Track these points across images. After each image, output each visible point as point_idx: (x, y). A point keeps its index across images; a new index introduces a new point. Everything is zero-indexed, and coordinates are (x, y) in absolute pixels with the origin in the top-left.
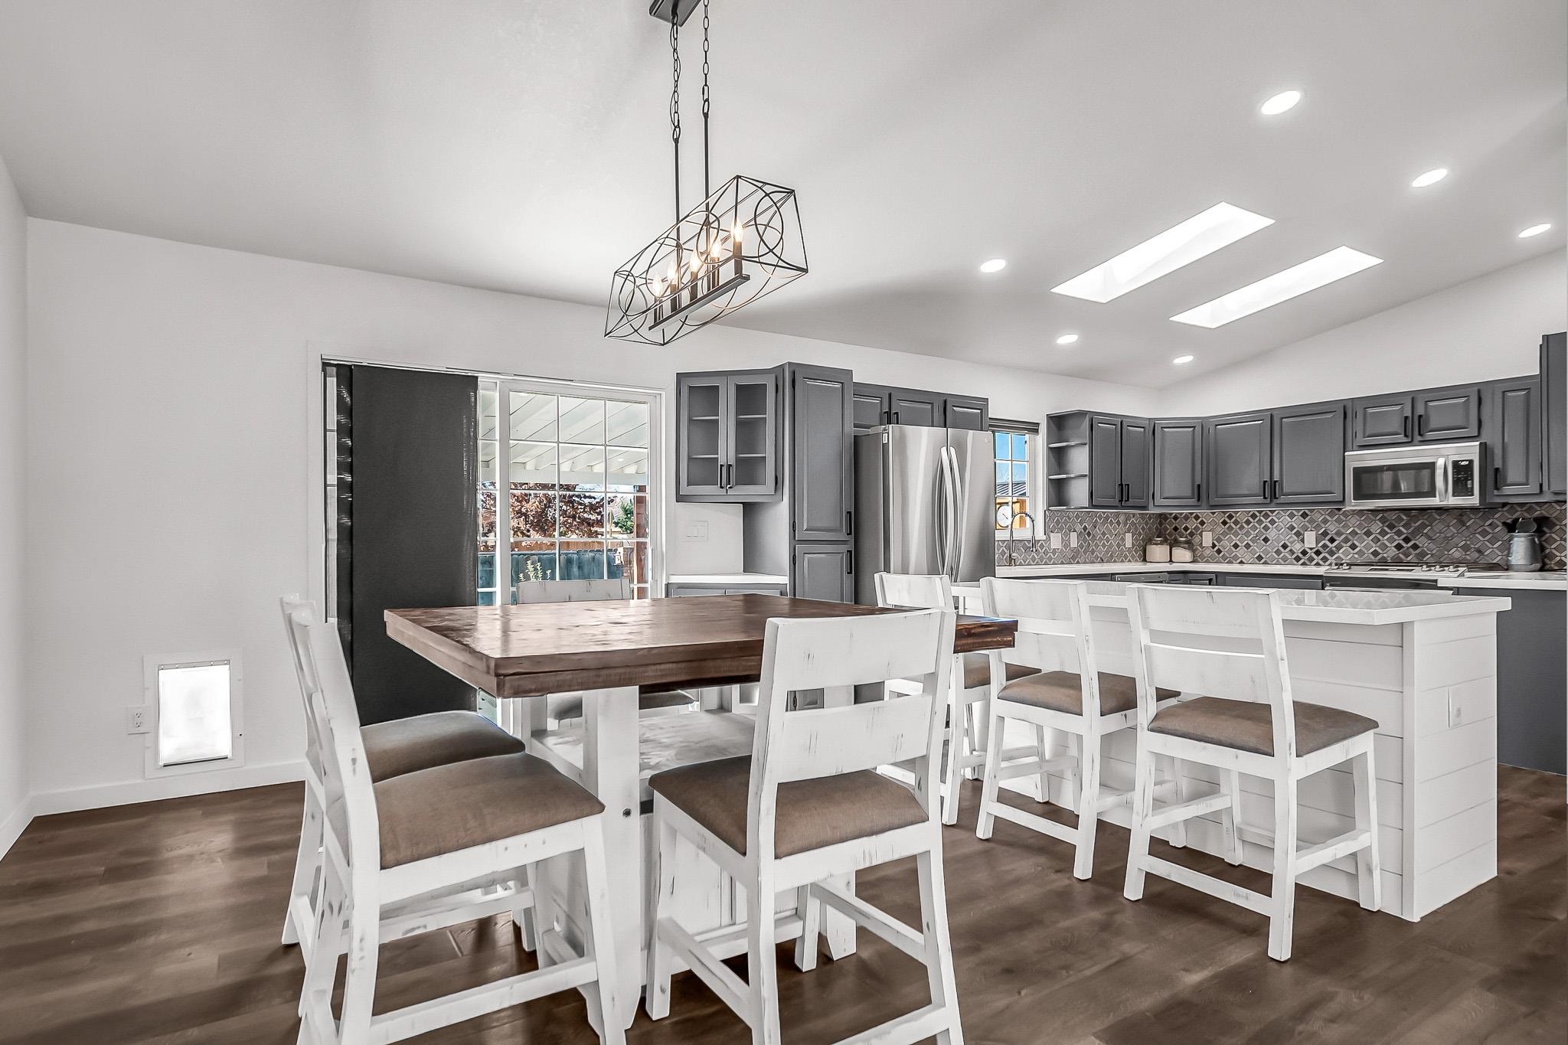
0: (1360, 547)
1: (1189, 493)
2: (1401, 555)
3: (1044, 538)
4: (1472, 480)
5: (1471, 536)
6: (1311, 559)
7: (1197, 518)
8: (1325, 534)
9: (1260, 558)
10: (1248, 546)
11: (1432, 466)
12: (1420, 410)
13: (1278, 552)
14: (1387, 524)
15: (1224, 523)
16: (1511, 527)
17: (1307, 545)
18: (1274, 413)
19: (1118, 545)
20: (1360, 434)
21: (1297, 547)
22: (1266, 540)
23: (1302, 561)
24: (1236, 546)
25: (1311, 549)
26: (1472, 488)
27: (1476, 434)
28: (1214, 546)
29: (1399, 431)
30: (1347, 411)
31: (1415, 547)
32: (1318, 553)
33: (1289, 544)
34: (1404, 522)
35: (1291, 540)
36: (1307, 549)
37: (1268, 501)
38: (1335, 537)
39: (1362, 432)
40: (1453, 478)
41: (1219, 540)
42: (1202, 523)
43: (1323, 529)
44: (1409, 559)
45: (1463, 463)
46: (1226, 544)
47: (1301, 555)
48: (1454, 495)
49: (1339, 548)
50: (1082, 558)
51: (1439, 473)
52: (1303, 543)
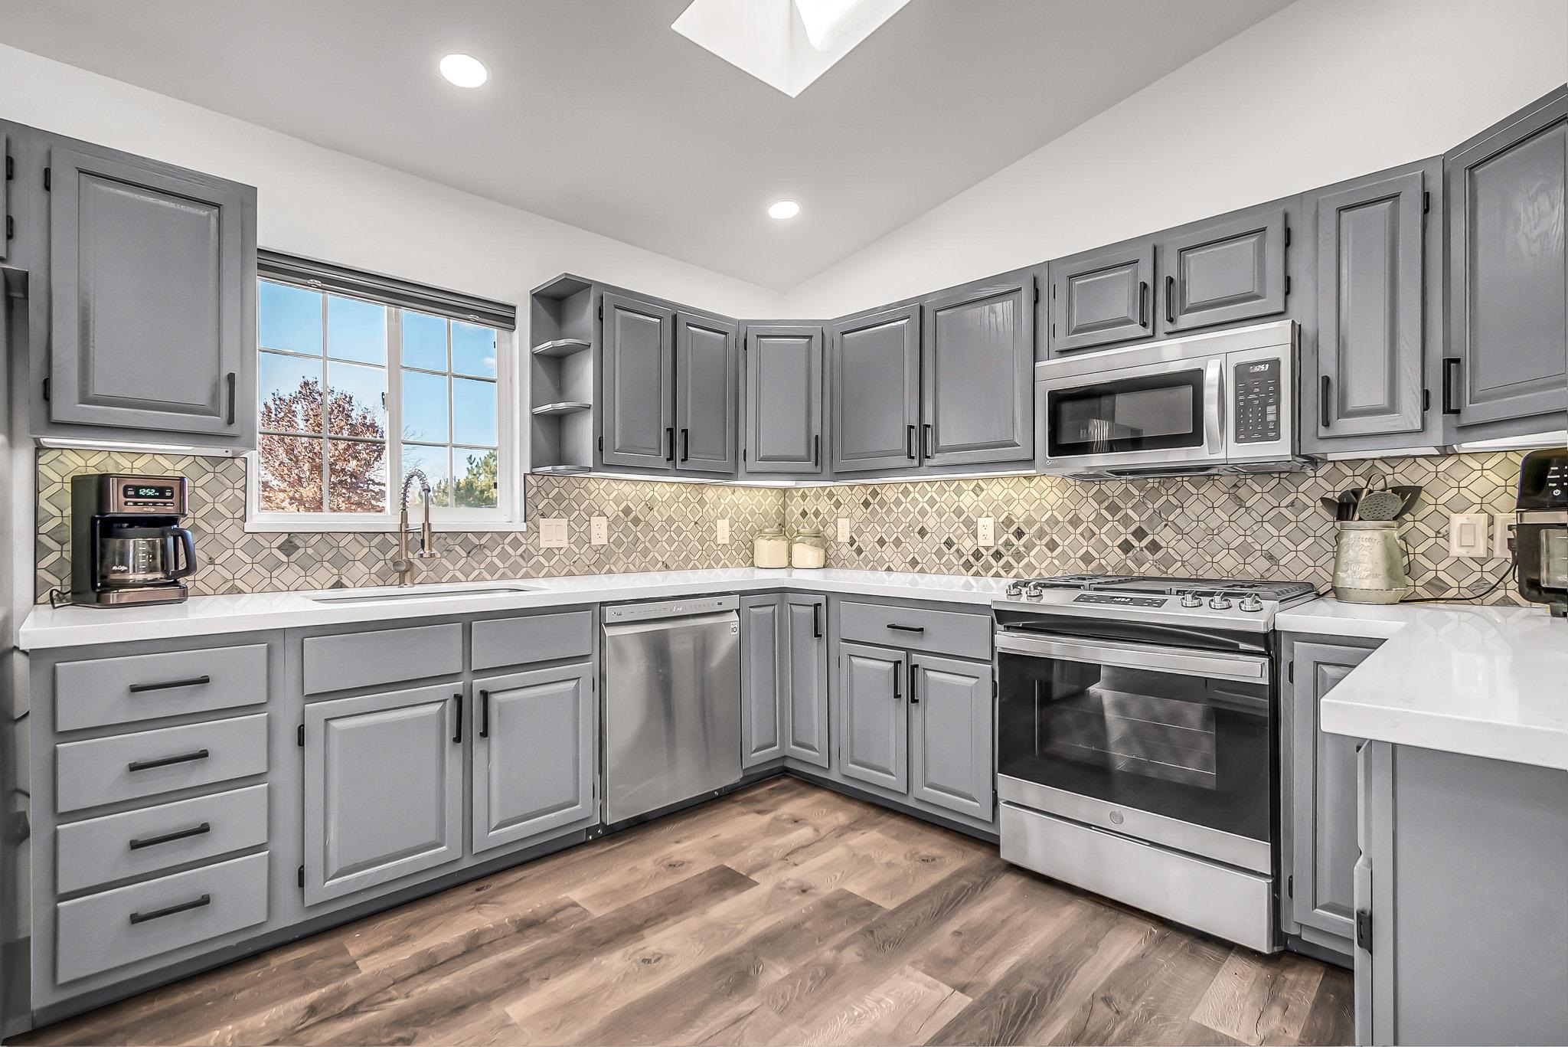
0: (1063, 545)
1: (802, 453)
2: (1129, 562)
3: (523, 527)
4: (1278, 404)
5: (1255, 528)
6: (987, 568)
7: (831, 495)
8: (1009, 522)
9: (914, 563)
10: (897, 542)
11: (1193, 379)
12: (1169, 267)
13: (939, 554)
14: (1106, 504)
15: (866, 504)
16: (1344, 508)
17: (981, 542)
18: (926, 303)
19: (702, 541)
20: (1061, 331)
21: (968, 545)
22: (922, 532)
23: (974, 569)
24: (882, 542)
25: (987, 549)
26: (1277, 422)
27: (1281, 309)
28: (852, 542)
29: (1130, 317)
30: (1040, 287)
31: (1154, 547)
32: (998, 555)
33: (955, 540)
34: (1135, 501)
35: (959, 532)
36: (981, 549)
37: (916, 462)
38: (1025, 529)
39: (1064, 322)
40: (1237, 401)
41: (860, 532)
42: (838, 504)
43: (1006, 514)
44: (1142, 569)
45: (1257, 369)
46: (868, 541)
47: (972, 559)
48: (1237, 440)
49: (1029, 547)
50: (621, 563)
51: (1210, 393)
52: (976, 538)
